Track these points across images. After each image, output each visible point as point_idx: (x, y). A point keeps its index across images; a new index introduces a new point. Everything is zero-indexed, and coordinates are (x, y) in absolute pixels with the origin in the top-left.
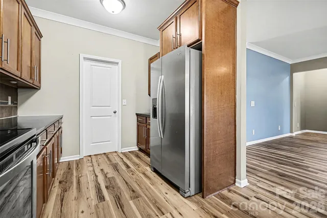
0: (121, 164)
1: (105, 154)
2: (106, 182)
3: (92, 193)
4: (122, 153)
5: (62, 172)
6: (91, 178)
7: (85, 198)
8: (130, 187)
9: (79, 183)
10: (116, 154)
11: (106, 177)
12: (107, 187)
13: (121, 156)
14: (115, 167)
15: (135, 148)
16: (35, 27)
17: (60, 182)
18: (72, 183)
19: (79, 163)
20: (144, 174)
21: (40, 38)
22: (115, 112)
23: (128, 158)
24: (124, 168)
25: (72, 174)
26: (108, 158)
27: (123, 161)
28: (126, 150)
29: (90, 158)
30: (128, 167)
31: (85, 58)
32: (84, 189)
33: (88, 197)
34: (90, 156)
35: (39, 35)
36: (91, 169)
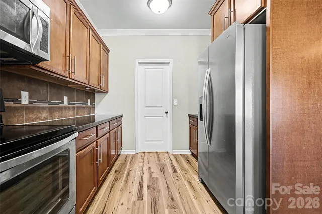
0: (169, 166)
1: (157, 152)
2: (150, 181)
3: (135, 189)
4: (173, 154)
5: (120, 163)
6: (139, 173)
7: (128, 192)
8: (170, 193)
9: (128, 175)
10: (167, 155)
11: (151, 176)
12: (149, 187)
13: (171, 157)
14: (162, 169)
15: (188, 152)
16: (102, 44)
17: (116, 171)
18: (123, 174)
19: (134, 157)
20: (189, 182)
21: (107, 52)
22: (166, 113)
23: (177, 162)
24: (170, 170)
25: (126, 167)
26: (159, 157)
27: (172, 163)
28: (177, 152)
29: (143, 155)
30: (175, 171)
31: (140, 63)
32: (130, 182)
33: (131, 191)
34: (144, 152)
35: (107, 50)
36: (141, 165)
